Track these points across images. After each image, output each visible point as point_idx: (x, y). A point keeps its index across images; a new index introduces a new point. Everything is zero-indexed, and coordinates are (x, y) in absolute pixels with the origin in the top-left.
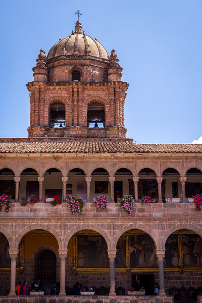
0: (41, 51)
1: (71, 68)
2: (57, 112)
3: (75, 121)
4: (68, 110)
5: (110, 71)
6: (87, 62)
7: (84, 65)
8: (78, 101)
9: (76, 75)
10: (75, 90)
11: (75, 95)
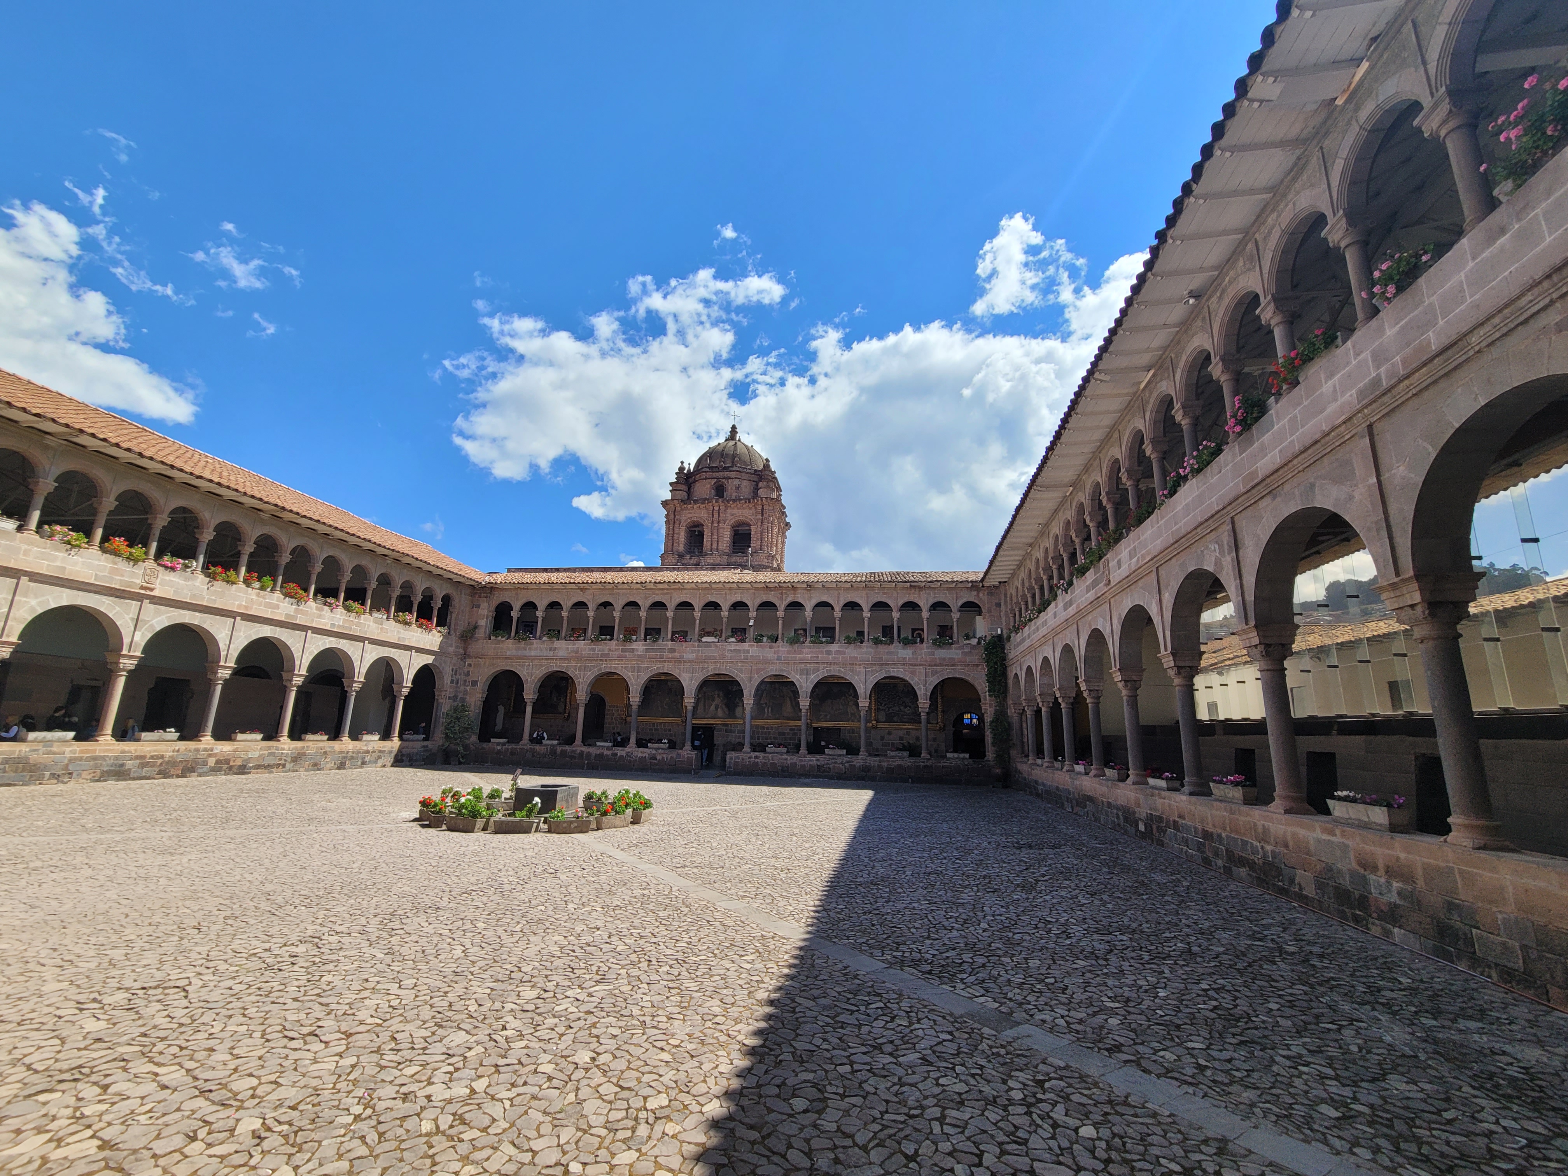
0: (682, 463)
1: (714, 481)
2: (696, 536)
3: (714, 546)
4: (707, 533)
5: (760, 484)
6: (733, 474)
7: (728, 478)
8: (719, 522)
9: (720, 491)
10: (716, 508)
11: (716, 516)
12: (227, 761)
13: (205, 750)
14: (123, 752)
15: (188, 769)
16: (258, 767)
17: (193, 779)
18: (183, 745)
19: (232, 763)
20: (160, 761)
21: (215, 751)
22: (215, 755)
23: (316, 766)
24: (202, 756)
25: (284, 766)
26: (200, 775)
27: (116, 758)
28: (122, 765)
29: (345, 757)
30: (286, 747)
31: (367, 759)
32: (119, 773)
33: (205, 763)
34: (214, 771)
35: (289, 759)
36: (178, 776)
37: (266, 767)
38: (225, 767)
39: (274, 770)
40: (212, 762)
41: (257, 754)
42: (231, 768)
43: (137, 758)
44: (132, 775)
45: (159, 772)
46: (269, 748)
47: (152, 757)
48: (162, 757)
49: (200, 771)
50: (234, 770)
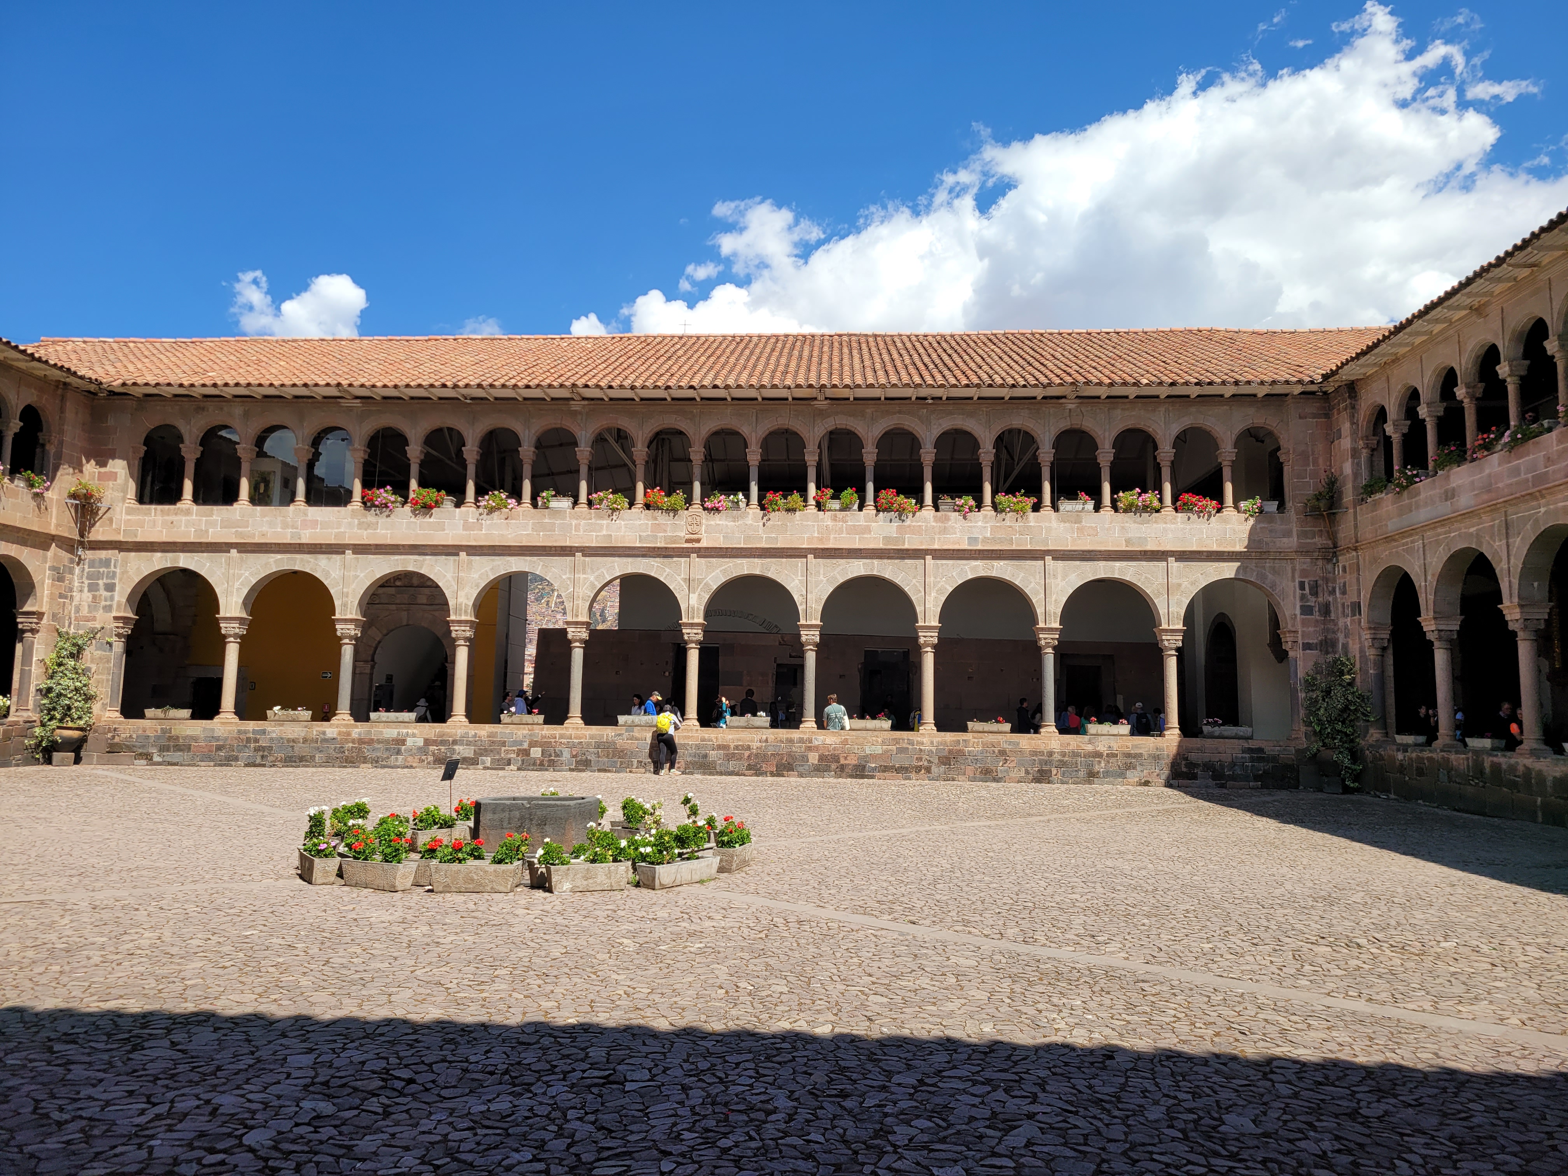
12: (836, 759)
13: (801, 741)
14: (703, 740)
15: (784, 766)
16: (885, 769)
17: (793, 780)
19: (842, 761)
20: (747, 753)
21: (821, 742)
22: (816, 748)
25: (928, 770)
26: (801, 775)
27: (698, 747)
28: (706, 756)
30: (934, 741)
32: (706, 766)
33: (805, 759)
34: (820, 770)
36: (773, 774)
37: (896, 770)
38: (833, 765)
39: (913, 775)
40: (814, 758)
42: (842, 767)
43: (720, 747)
44: (719, 768)
45: (749, 767)
47: (737, 747)
48: (749, 748)
49: (800, 769)
50: (848, 770)
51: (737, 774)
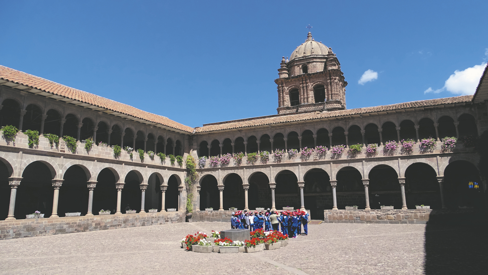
1: (301, 65)
2: (295, 96)
3: (306, 102)
4: (301, 94)
5: (327, 63)
6: (312, 60)
7: (309, 63)
8: (306, 87)
10: (304, 79)
11: (304, 83)
12: (99, 224)
13: (91, 219)
14: (62, 221)
15: (86, 228)
16: (111, 226)
17: (88, 233)
18: (82, 218)
19: (101, 225)
20: (75, 225)
21: (95, 220)
22: (95, 221)
23: (133, 225)
24: (90, 222)
25: (121, 225)
26: (90, 231)
27: (60, 224)
28: (63, 227)
29: (144, 220)
30: (121, 217)
31: (153, 221)
32: (62, 231)
33: (91, 225)
34: (96, 228)
35: (123, 222)
36: (82, 231)
37: (114, 226)
38: (99, 226)
39: (117, 227)
40: (94, 225)
41: (110, 220)
42: (101, 227)
43: (67, 224)
44: (66, 231)
45: (76, 230)
46: (114, 217)
47: (72, 223)
48: (76, 223)
49: (90, 229)
51: (72, 232)
